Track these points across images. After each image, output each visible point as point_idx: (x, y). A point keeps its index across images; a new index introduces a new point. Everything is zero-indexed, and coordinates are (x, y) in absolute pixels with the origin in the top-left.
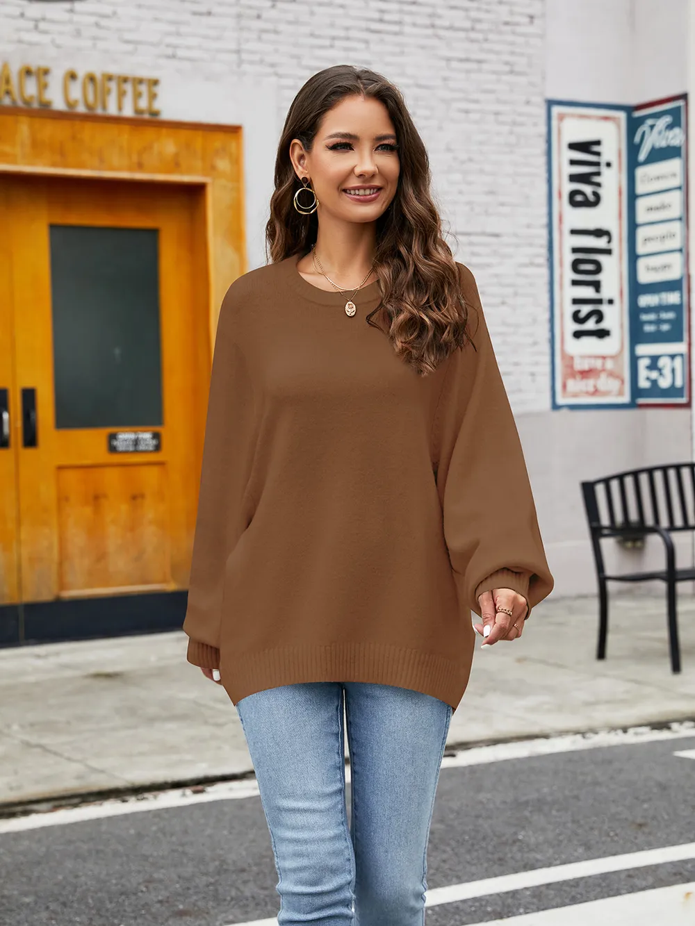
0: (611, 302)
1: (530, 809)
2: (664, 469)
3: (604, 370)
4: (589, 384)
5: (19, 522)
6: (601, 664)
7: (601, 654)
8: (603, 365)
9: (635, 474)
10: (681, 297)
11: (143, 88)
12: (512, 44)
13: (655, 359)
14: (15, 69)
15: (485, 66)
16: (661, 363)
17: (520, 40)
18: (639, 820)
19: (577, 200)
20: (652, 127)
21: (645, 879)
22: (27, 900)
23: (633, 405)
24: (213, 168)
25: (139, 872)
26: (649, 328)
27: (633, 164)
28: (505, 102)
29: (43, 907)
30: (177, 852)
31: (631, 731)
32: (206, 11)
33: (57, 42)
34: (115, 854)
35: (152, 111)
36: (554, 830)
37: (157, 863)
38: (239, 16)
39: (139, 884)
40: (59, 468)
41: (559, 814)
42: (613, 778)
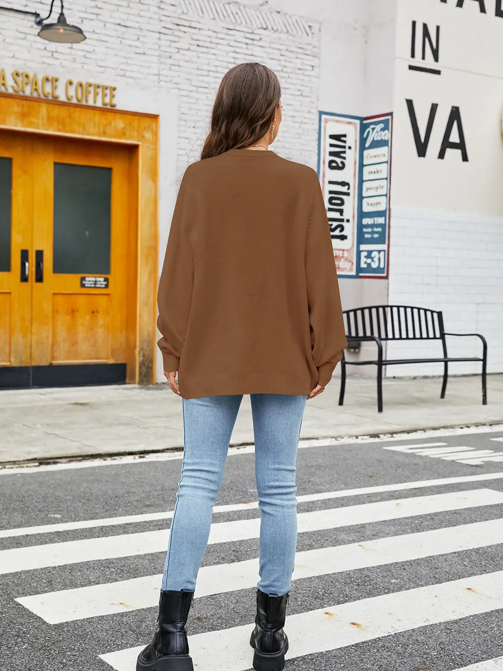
0: (348, 221)
1: (314, 468)
3: (343, 257)
5: (32, 322)
6: (341, 407)
7: (341, 403)
8: (343, 254)
9: (362, 309)
10: (385, 220)
11: (108, 92)
12: (302, 80)
13: (370, 252)
14: (40, 77)
16: (373, 254)
17: (307, 78)
18: (370, 474)
19: (333, 166)
20: (373, 129)
21: (376, 498)
22: (68, 498)
23: (357, 277)
24: (143, 137)
25: (122, 489)
26: (367, 236)
27: (362, 148)
28: (297, 111)
29: (78, 501)
30: (139, 481)
31: (360, 438)
32: (142, 52)
33: (63, 64)
34: (107, 481)
35: (112, 104)
36: (328, 477)
37: (130, 485)
38: (160, 56)
39: (124, 493)
40: (54, 294)
41: (329, 471)
42: (354, 457)
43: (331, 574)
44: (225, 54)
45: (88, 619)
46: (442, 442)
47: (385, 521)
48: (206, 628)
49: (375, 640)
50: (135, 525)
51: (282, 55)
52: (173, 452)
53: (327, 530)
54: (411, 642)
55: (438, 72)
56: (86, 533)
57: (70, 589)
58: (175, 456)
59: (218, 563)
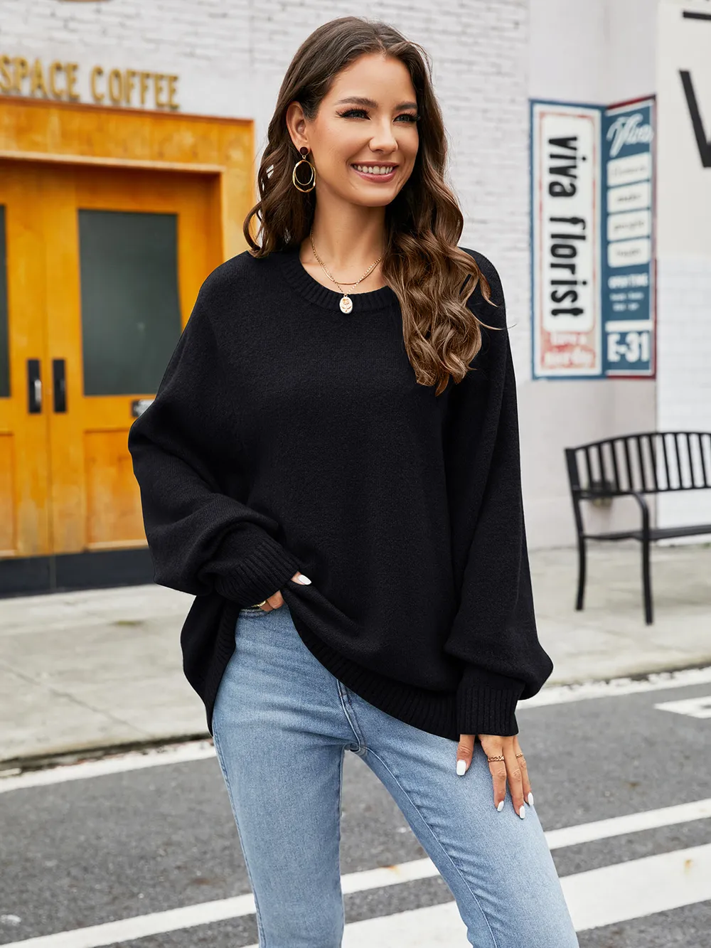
0: (585, 283)
2: (638, 437)
3: (577, 345)
4: (564, 357)
5: (50, 481)
6: (579, 615)
7: (580, 606)
8: (578, 340)
9: (612, 442)
10: (648, 279)
11: (164, 84)
12: (499, 47)
13: (623, 335)
14: (46, 65)
15: (475, 68)
16: (630, 338)
17: (506, 44)
18: (632, 779)
19: (556, 191)
20: (624, 125)
21: (644, 845)
22: (50, 864)
23: (603, 376)
24: (228, 157)
25: (158, 833)
26: (619, 307)
27: (606, 158)
28: (492, 101)
29: (65, 873)
30: (195, 810)
31: (613, 682)
32: (222, 14)
33: (85, 40)
34: (135, 813)
35: (172, 105)
37: (175, 823)
38: (252, 18)
39: (158, 847)
40: (87, 432)
41: (555, 772)
42: (601, 733)
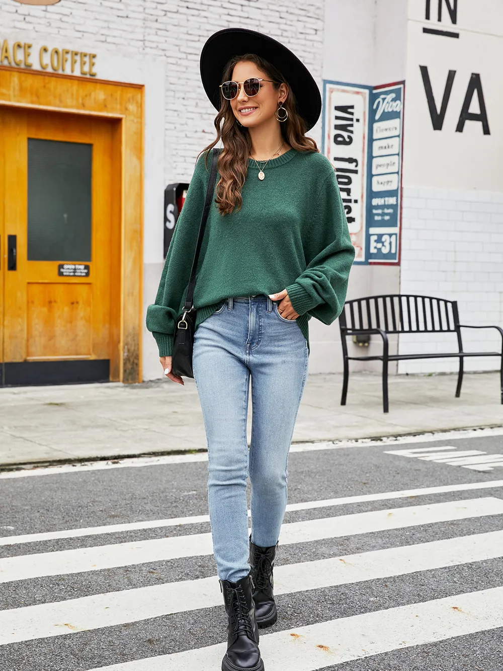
0: (356, 201)
1: (304, 475)
2: (384, 297)
5: (4, 315)
6: (343, 407)
7: (343, 402)
9: (367, 299)
10: (397, 200)
11: (87, 59)
12: (304, 45)
14: (11, 44)
16: (384, 238)
17: (310, 43)
18: (364, 481)
19: (339, 141)
20: (384, 99)
23: (366, 263)
24: (126, 109)
25: (87, 497)
26: (377, 218)
27: (372, 121)
29: (36, 511)
30: (108, 489)
31: (360, 441)
32: (125, 16)
33: (36, 29)
34: (72, 489)
35: (91, 73)
36: (317, 485)
37: (97, 494)
38: (145, 20)
39: (88, 503)
40: (29, 283)
41: (320, 477)
42: (350, 462)
43: (304, 591)
44: (218, 17)
45: (26, 642)
46: (451, 446)
47: (373, 533)
48: (156, 651)
49: (342, 664)
50: (95, 537)
51: (281, 18)
52: (150, 457)
53: (307, 543)
54: (382, 667)
55: (456, 35)
56: (39, 547)
57: (12, 609)
58: (152, 462)
59: (181, 579)
